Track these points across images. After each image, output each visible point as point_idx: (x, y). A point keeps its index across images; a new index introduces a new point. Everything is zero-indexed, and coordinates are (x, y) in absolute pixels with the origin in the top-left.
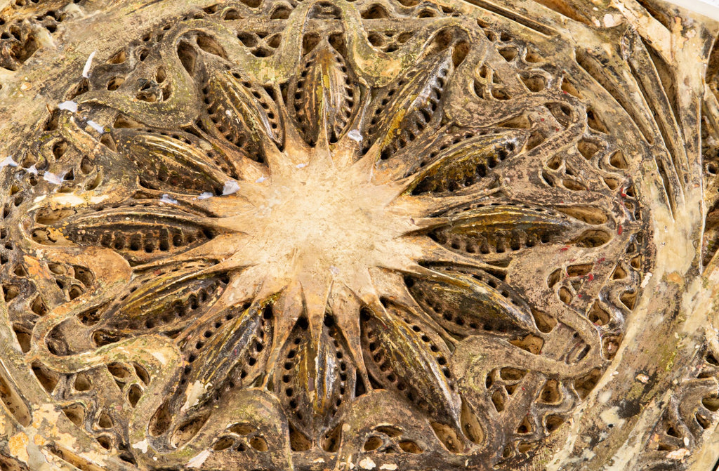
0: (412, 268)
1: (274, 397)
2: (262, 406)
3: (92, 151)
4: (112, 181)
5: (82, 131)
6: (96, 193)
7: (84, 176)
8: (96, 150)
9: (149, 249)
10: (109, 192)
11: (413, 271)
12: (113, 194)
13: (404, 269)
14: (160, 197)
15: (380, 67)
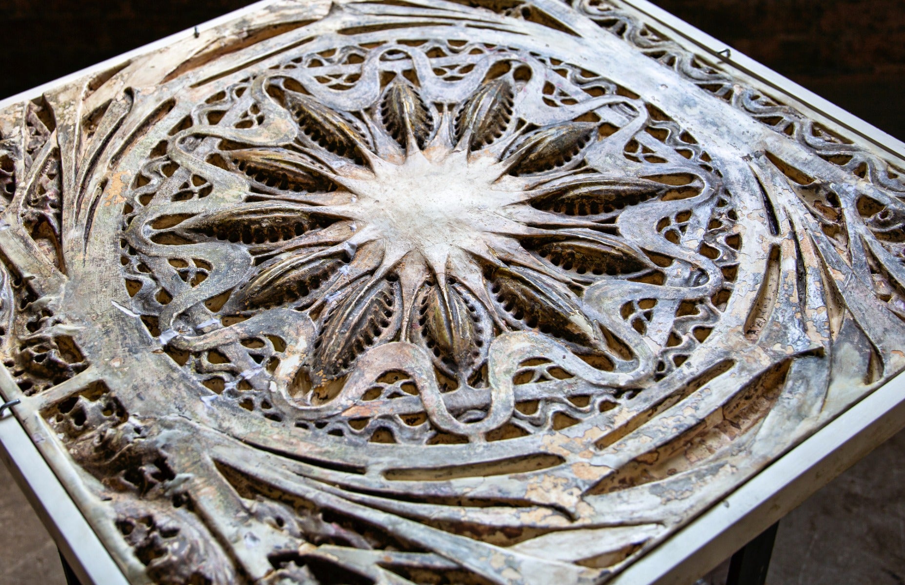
0: (504, 165)
1: (599, 283)
2: (606, 293)
3: (237, 333)
4: (286, 328)
5: (208, 335)
6: (293, 343)
7: (266, 347)
8: (239, 330)
9: (385, 324)
10: (298, 334)
11: (509, 165)
12: (302, 332)
13: (504, 169)
14: (325, 303)
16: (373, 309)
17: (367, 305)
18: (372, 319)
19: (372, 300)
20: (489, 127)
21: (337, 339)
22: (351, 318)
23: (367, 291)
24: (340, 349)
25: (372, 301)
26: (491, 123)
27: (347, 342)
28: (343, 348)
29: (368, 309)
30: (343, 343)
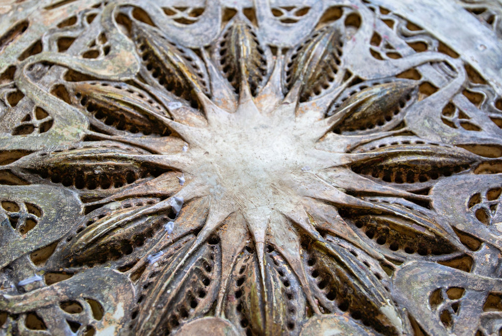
0: (329, 122)
1: (409, 263)
2: (416, 276)
3: (58, 295)
4: (105, 292)
5: (28, 294)
6: (111, 311)
7: (83, 313)
8: (59, 291)
9: (202, 294)
10: (117, 300)
12: (121, 297)
14: (147, 263)
15: (120, 64)
16: (192, 280)
17: (186, 275)
18: (190, 292)
19: (192, 269)
20: (318, 78)
21: (153, 314)
22: (169, 291)
23: (187, 259)
24: (154, 326)
25: (192, 271)
26: (321, 75)
27: (162, 319)
28: (158, 325)
29: (187, 280)
30: (158, 320)
